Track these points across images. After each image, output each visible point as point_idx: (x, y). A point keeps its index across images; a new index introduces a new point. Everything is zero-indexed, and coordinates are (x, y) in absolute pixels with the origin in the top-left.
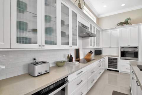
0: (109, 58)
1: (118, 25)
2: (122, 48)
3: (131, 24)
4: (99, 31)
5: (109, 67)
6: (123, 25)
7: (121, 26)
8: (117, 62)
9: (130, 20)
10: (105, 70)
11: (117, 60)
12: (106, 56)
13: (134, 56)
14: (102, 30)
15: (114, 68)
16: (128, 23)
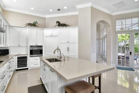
0: (18, 57)
1: (27, 25)
2: (31, 46)
3: (38, 27)
4: (6, 26)
5: (18, 67)
6: (32, 26)
7: (29, 26)
8: (26, 61)
9: (37, 24)
10: (14, 71)
11: (27, 58)
12: (14, 56)
13: (39, 53)
14: (10, 26)
15: (23, 67)
16: (36, 26)
